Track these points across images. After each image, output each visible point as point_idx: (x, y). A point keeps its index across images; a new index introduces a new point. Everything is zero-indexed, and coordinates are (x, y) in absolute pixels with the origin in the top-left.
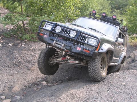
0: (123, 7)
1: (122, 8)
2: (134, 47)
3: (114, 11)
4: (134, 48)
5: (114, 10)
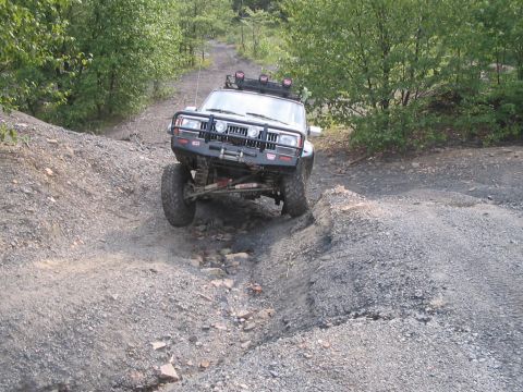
2: (330, 156)
3: (243, 14)
4: (331, 160)
5: (244, 11)
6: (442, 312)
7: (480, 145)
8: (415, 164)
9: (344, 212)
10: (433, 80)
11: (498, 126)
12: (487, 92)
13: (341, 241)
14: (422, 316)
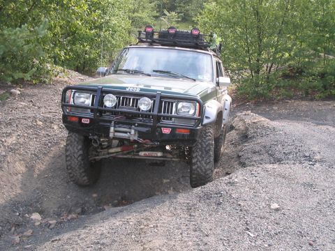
0: (182, 5)
1: (180, 6)
5: (163, 12)
6: (321, 161)
7: (312, 100)
8: (275, 108)
9: (254, 123)
10: (288, 60)
11: (323, 90)
12: (318, 69)
13: (254, 137)
14: (311, 163)
